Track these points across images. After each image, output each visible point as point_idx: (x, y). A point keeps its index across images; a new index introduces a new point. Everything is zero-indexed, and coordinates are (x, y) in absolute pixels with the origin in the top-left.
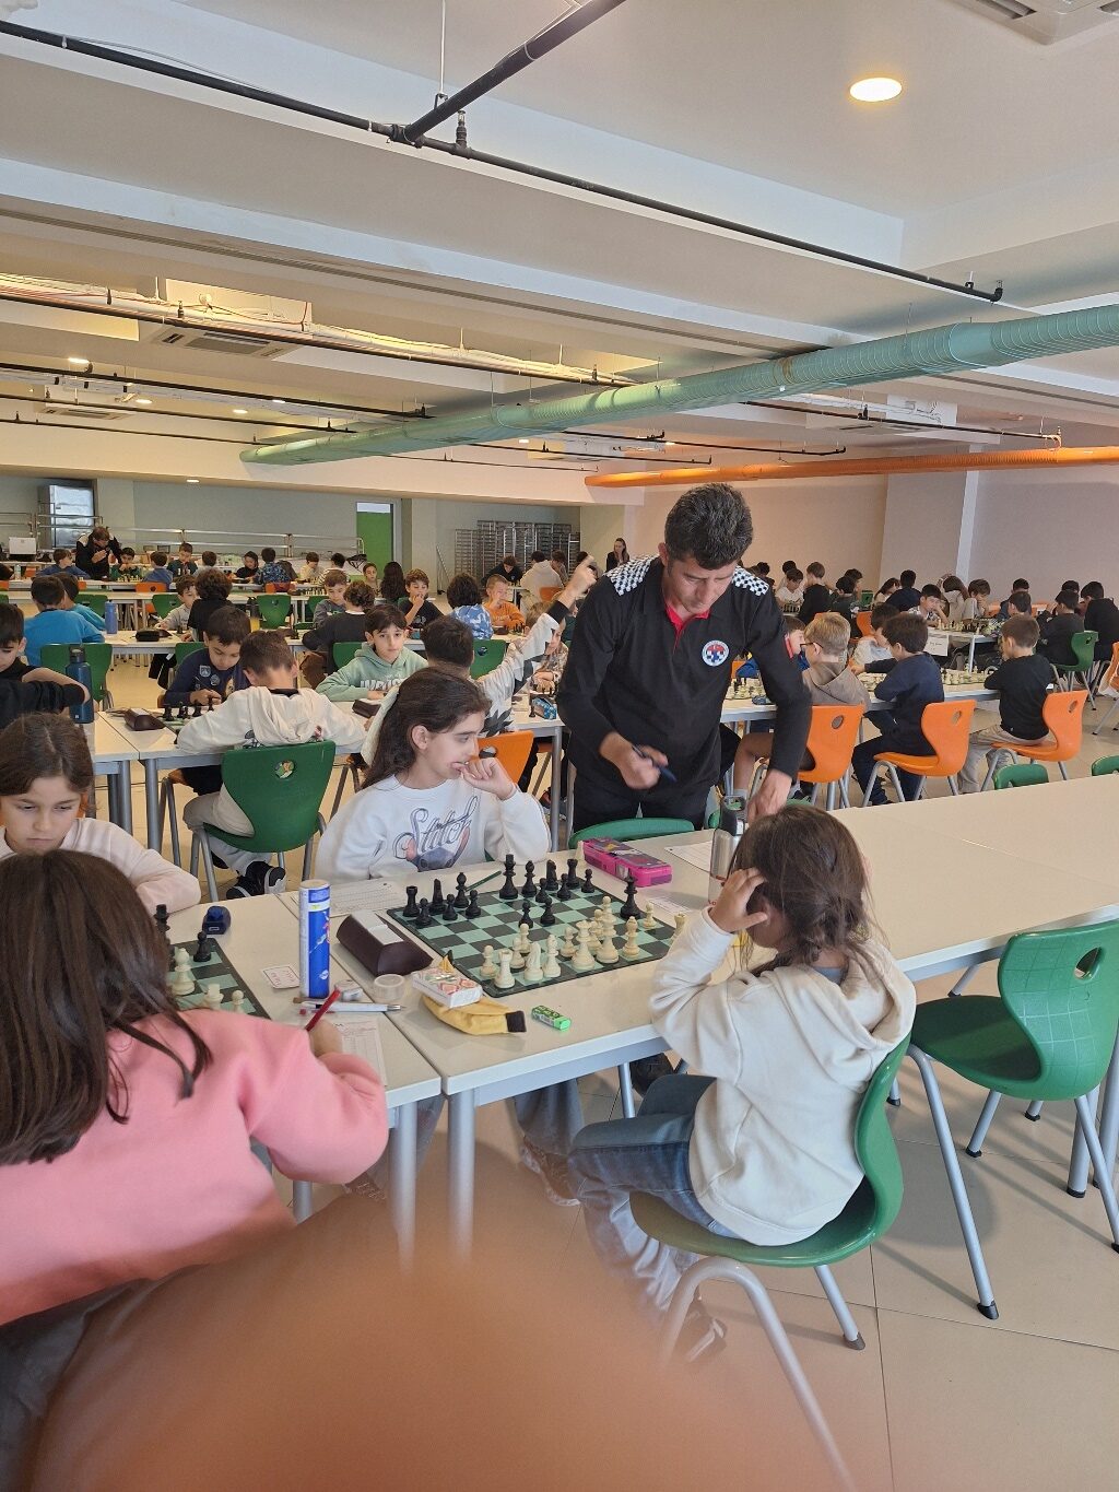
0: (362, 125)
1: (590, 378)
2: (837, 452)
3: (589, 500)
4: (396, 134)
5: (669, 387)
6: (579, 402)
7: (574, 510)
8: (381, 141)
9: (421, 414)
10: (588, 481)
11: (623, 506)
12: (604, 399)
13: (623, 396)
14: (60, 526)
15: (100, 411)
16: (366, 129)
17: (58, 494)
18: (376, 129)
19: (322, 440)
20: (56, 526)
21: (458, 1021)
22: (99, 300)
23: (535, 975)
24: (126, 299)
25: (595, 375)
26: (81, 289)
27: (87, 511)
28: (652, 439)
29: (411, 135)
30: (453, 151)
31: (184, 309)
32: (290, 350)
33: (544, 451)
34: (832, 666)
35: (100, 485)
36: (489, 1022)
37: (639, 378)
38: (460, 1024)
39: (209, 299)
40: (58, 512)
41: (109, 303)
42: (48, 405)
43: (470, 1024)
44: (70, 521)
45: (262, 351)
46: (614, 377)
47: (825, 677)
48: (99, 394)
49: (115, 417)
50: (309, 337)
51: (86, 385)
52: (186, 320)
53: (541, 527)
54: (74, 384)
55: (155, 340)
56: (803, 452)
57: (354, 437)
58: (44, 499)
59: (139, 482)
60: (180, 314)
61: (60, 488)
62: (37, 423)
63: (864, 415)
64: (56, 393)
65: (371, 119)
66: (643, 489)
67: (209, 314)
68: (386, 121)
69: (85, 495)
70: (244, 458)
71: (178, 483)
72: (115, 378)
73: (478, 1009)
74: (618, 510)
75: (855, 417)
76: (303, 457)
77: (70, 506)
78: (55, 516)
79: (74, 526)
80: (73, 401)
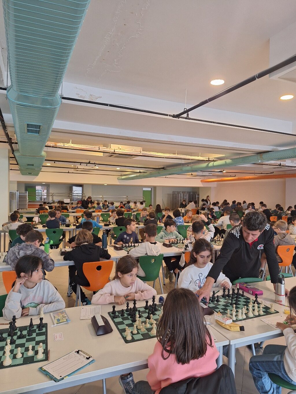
0: (167, 115)
1: (208, 159)
2: (271, 173)
3: (202, 186)
4: (174, 116)
5: (228, 161)
6: (204, 165)
7: (198, 188)
8: (171, 118)
9: (163, 168)
10: (201, 181)
11: (211, 187)
12: (211, 164)
13: (216, 163)
14: (75, 196)
15: (89, 170)
16: (168, 116)
17: (74, 188)
18: (170, 116)
19: (138, 174)
20: (73, 196)
21: (228, 327)
22: (97, 149)
23: (240, 317)
24: (103, 149)
25: (209, 159)
26: (93, 147)
27: (81, 192)
28: (221, 172)
29: (178, 116)
30: (186, 118)
31: (115, 150)
32: (136, 157)
33: (192, 175)
34: (284, 234)
35: (84, 186)
36: (236, 328)
37: (220, 159)
38: (229, 328)
39: (120, 147)
40: (74, 192)
41: (99, 149)
42: (77, 169)
43: (231, 328)
44: (77, 195)
45: (131, 158)
46: (213, 159)
47: (282, 237)
48: (89, 167)
49: (91, 171)
50: (142, 155)
51: (87, 165)
52: (115, 152)
53: (189, 193)
54: (84, 165)
55: (107, 156)
56: (262, 173)
57: (146, 174)
58: (71, 189)
59: (93, 185)
60: (114, 151)
61: (75, 187)
62: (73, 173)
63: (280, 165)
64: (80, 167)
65: (169, 114)
66: (216, 183)
67: (120, 151)
68: (172, 114)
69: (80, 188)
70: (118, 179)
71: (102, 185)
72: (95, 164)
73: (232, 325)
74: (209, 188)
75: (278, 166)
76: (133, 178)
77: (77, 191)
78: (74, 193)
79: (78, 196)
80: (83, 168)
